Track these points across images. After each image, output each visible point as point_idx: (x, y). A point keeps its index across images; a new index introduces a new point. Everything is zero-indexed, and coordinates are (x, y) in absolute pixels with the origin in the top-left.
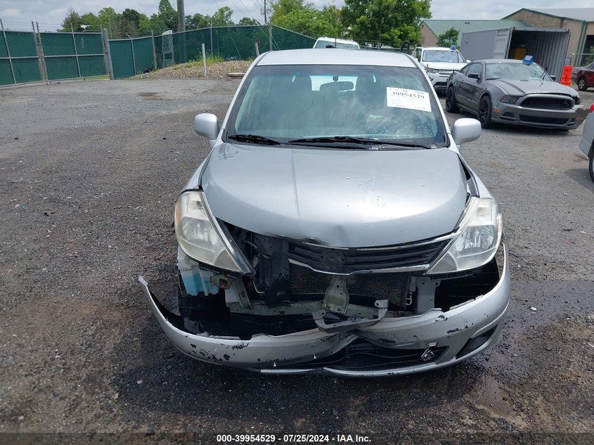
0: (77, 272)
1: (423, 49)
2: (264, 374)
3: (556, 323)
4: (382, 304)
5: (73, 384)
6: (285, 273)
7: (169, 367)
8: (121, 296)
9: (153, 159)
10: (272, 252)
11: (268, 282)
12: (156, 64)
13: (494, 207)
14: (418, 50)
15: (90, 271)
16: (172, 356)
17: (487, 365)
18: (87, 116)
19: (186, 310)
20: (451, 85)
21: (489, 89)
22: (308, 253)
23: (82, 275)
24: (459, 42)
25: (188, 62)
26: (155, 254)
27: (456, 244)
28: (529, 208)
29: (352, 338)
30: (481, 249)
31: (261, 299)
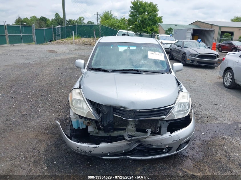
0: (27, 120)
1: (160, 35)
2: (104, 159)
3: (211, 139)
4: (149, 130)
5: (28, 164)
6: (112, 120)
7: (66, 157)
8: (45, 130)
9: (55, 76)
10: (107, 111)
11: (105, 123)
12: (54, 39)
13: (189, 96)
14: (157, 35)
15: (32, 120)
16: (67, 153)
17: (187, 155)
18: (27, 59)
19: (73, 135)
20: (171, 49)
21: (185, 51)
22: (121, 112)
23: (29, 122)
24: (173, 33)
25: (67, 38)
26: (58, 114)
27: (175, 109)
28: (201, 96)
29: (137, 144)
30: (184, 110)
31: (102, 130)
